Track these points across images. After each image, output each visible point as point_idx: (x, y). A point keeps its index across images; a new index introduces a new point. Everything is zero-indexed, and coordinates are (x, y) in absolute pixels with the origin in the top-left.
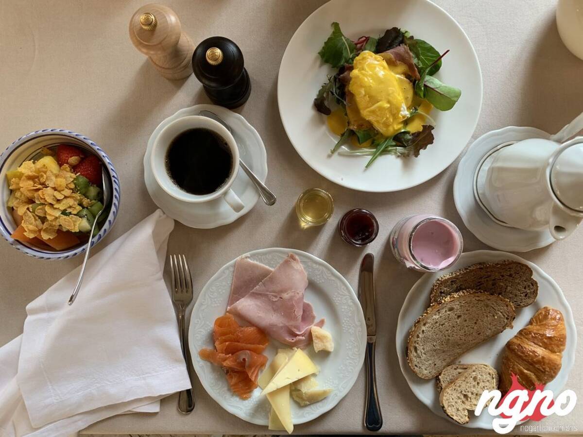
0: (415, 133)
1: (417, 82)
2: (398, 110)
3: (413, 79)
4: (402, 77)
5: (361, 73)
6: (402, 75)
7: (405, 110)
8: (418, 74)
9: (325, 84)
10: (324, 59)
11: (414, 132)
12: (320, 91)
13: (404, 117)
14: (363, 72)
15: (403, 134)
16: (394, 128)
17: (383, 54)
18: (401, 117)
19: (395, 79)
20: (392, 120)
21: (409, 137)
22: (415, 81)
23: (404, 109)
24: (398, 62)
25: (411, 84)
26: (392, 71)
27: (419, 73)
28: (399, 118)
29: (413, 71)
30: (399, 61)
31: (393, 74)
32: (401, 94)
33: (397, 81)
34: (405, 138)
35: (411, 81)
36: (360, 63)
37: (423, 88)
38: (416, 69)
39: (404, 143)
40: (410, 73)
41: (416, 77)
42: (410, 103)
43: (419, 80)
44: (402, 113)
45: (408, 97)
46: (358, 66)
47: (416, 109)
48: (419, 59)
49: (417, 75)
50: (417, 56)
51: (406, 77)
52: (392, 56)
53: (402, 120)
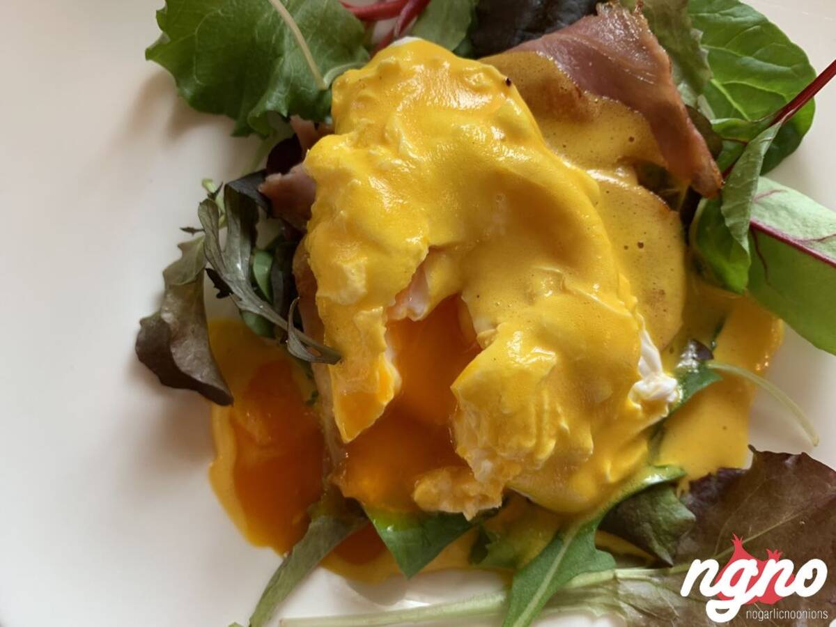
0: (707, 478)
1: (702, 204)
2: (623, 377)
3: (682, 188)
4: (621, 180)
5: (370, 159)
6: (621, 173)
7: (654, 368)
8: (713, 163)
9: (190, 230)
10: (188, 92)
11: (704, 473)
12: (168, 275)
13: (651, 405)
14: (381, 152)
15: (645, 502)
16: (600, 477)
17: (505, 57)
18: (638, 406)
19: (589, 192)
20: (589, 443)
21: (680, 511)
22: (694, 197)
23: (649, 360)
24: (594, 101)
25: (674, 215)
26: (564, 149)
27: (715, 156)
28: (631, 417)
29: (682, 144)
30: (599, 92)
31: (567, 164)
32: (624, 280)
33: (595, 204)
34: (660, 515)
35: (671, 201)
36: (365, 100)
37: (746, 244)
38: (696, 133)
39: (657, 547)
40: (661, 160)
41: (696, 179)
42: (672, 320)
43: (718, 196)
44: (640, 385)
45: (662, 293)
46: (354, 119)
47: (704, 353)
48: (697, 86)
49: (701, 168)
50: (690, 74)
51: (641, 182)
52: (560, 68)
53: (642, 427)
